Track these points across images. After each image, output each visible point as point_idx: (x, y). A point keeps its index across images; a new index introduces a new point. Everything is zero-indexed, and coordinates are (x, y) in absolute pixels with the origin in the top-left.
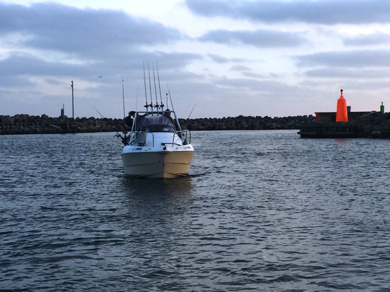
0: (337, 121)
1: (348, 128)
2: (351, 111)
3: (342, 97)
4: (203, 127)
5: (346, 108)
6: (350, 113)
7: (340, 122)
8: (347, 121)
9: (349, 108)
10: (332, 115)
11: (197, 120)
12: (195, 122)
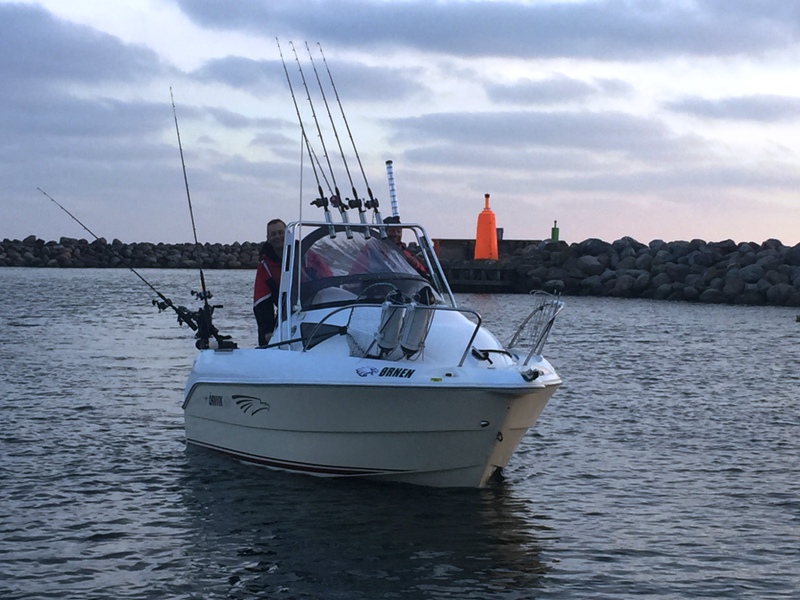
0: (476, 257)
1: (499, 273)
2: (504, 238)
3: (487, 208)
4: (191, 261)
5: (495, 232)
6: (501, 242)
7: (482, 260)
8: (497, 259)
9: (500, 231)
10: (467, 246)
11: (178, 247)
12: (177, 251)
